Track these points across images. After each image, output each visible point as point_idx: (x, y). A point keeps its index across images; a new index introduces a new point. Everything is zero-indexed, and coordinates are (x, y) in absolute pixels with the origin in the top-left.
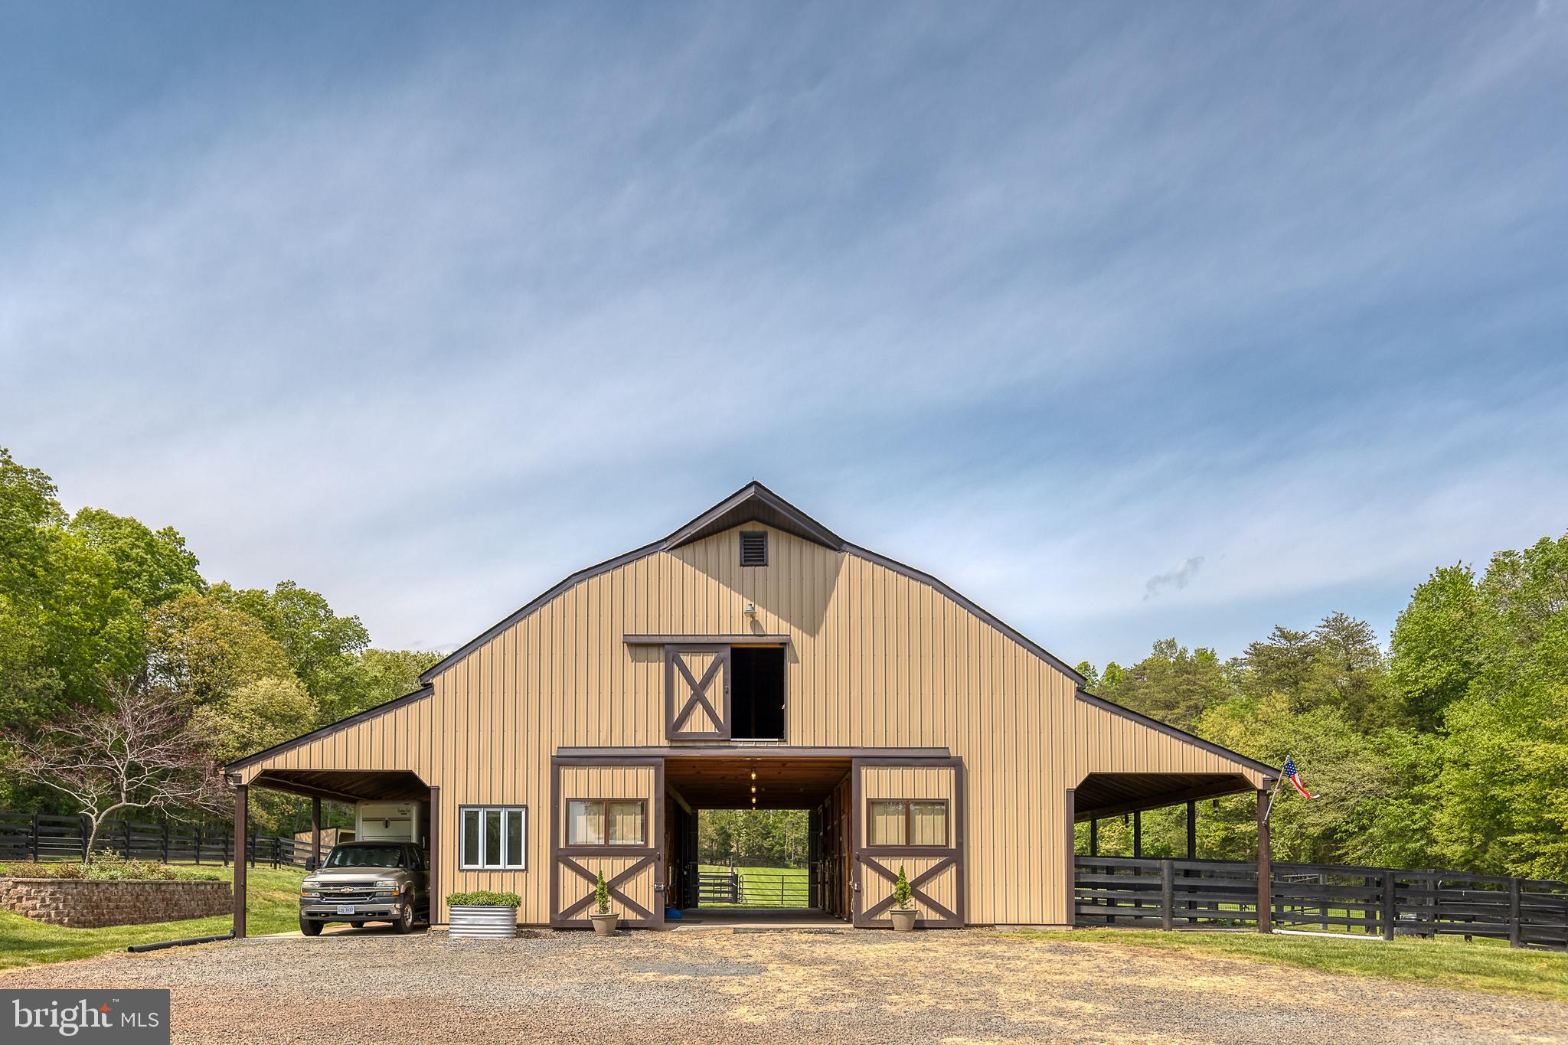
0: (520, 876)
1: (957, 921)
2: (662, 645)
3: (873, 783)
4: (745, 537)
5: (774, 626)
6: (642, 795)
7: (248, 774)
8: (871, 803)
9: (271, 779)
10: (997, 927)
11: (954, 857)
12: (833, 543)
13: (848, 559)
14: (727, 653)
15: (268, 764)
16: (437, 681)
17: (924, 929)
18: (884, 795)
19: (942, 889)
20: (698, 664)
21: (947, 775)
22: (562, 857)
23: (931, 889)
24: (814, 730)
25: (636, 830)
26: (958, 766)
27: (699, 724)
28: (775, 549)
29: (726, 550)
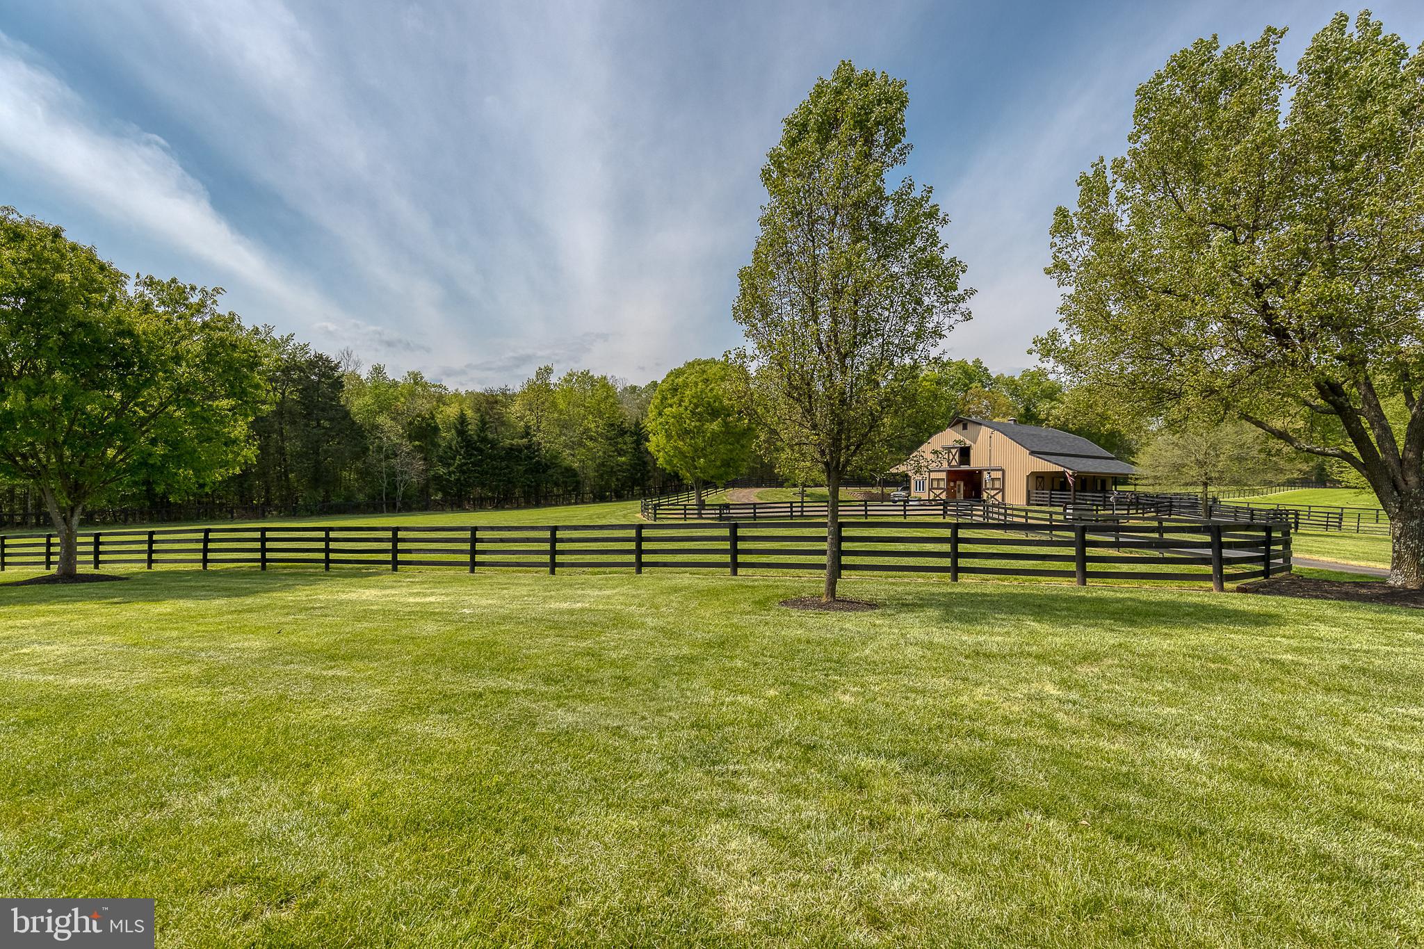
0: (924, 493)
2: (947, 447)
3: (986, 474)
4: (964, 424)
6: (944, 477)
8: (986, 478)
11: (1002, 490)
13: (983, 427)
14: (959, 448)
18: (988, 477)
19: (999, 497)
20: (954, 451)
21: (1001, 473)
22: (930, 490)
23: (996, 497)
24: (976, 463)
25: (943, 484)
26: (1003, 471)
27: (954, 463)
28: (969, 426)
29: (960, 426)
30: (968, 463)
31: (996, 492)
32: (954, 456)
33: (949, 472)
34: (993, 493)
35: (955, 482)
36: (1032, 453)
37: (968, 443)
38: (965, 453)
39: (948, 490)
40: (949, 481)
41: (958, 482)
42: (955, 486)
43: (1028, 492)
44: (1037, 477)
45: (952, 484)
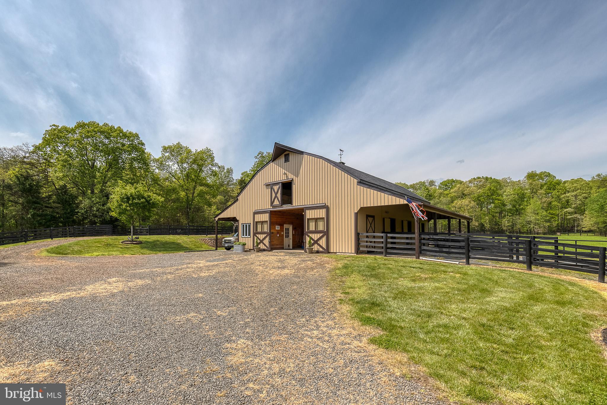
0: (250, 238)
1: (327, 251)
2: (270, 185)
3: (309, 214)
4: (285, 155)
5: (291, 176)
6: (267, 220)
7: (217, 219)
8: (308, 219)
9: (219, 219)
10: (337, 253)
11: (326, 233)
12: (302, 153)
13: (305, 156)
14: (281, 184)
15: (219, 217)
16: (239, 198)
17: (319, 253)
18: (311, 217)
19: (323, 242)
20: (276, 188)
21: (324, 211)
22: (254, 234)
23: (320, 242)
24: (298, 202)
25: (266, 228)
26: (327, 208)
27: (276, 202)
28: (291, 157)
29: (282, 159)
30: (290, 202)
31: (319, 235)
32: (276, 194)
33: (272, 213)
34: (316, 237)
35: (282, 225)
36: (360, 183)
38: (286, 187)
39: (271, 234)
40: (272, 224)
41: (286, 226)
42: (282, 229)
43: (357, 235)
44: (368, 216)
45: (278, 228)
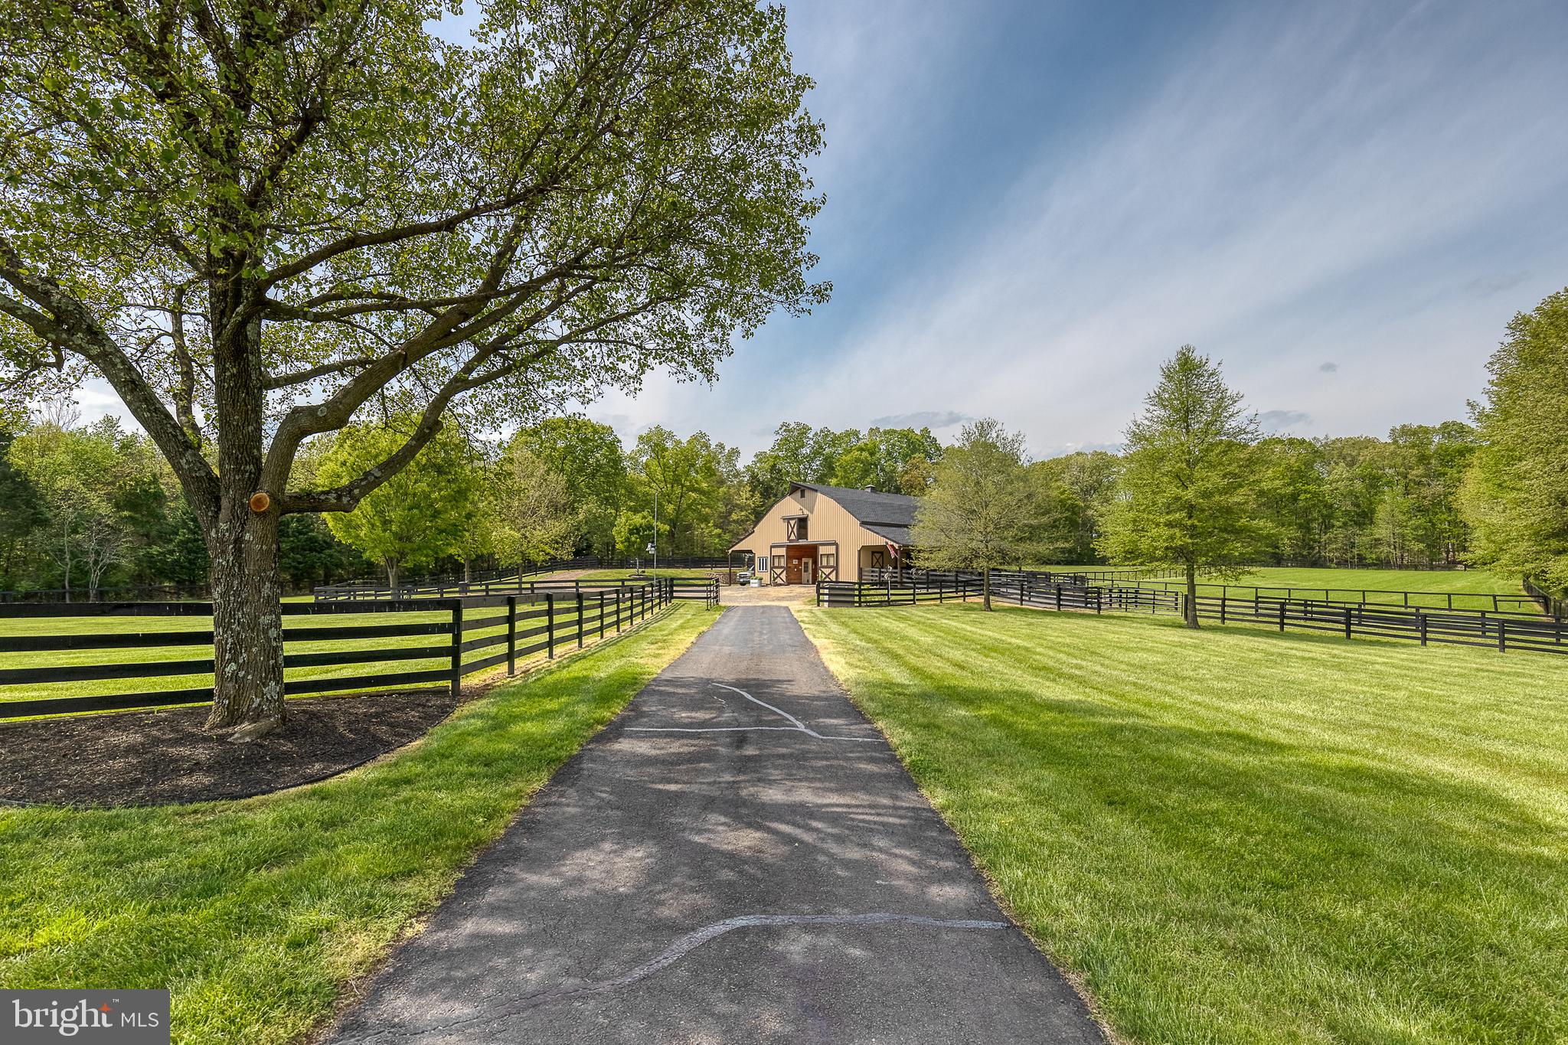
0: (767, 572)
2: (786, 519)
3: (822, 550)
6: (784, 554)
7: (731, 551)
8: (821, 555)
9: (734, 550)
11: (836, 568)
14: (797, 519)
16: (755, 529)
18: (823, 553)
19: (833, 576)
20: (792, 522)
21: (833, 547)
22: (771, 569)
24: (813, 537)
25: (783, 563)
26: (837, 545)
27: (793, 537)
28: (807, 493)
29: (799, 494)
30: (806, 537)
31: (830, 570)
32: (792, 528)
33: (789, 547)
34: (827, 571)
35: (800, 559)
36: (863, 524)
37: (806, 512)
38: (803, 522)
39: (788, 568)
40: (789, 558)
42: (799, 564)
43: (860, 569)
44: (873, 553)
45: (795, 562)
